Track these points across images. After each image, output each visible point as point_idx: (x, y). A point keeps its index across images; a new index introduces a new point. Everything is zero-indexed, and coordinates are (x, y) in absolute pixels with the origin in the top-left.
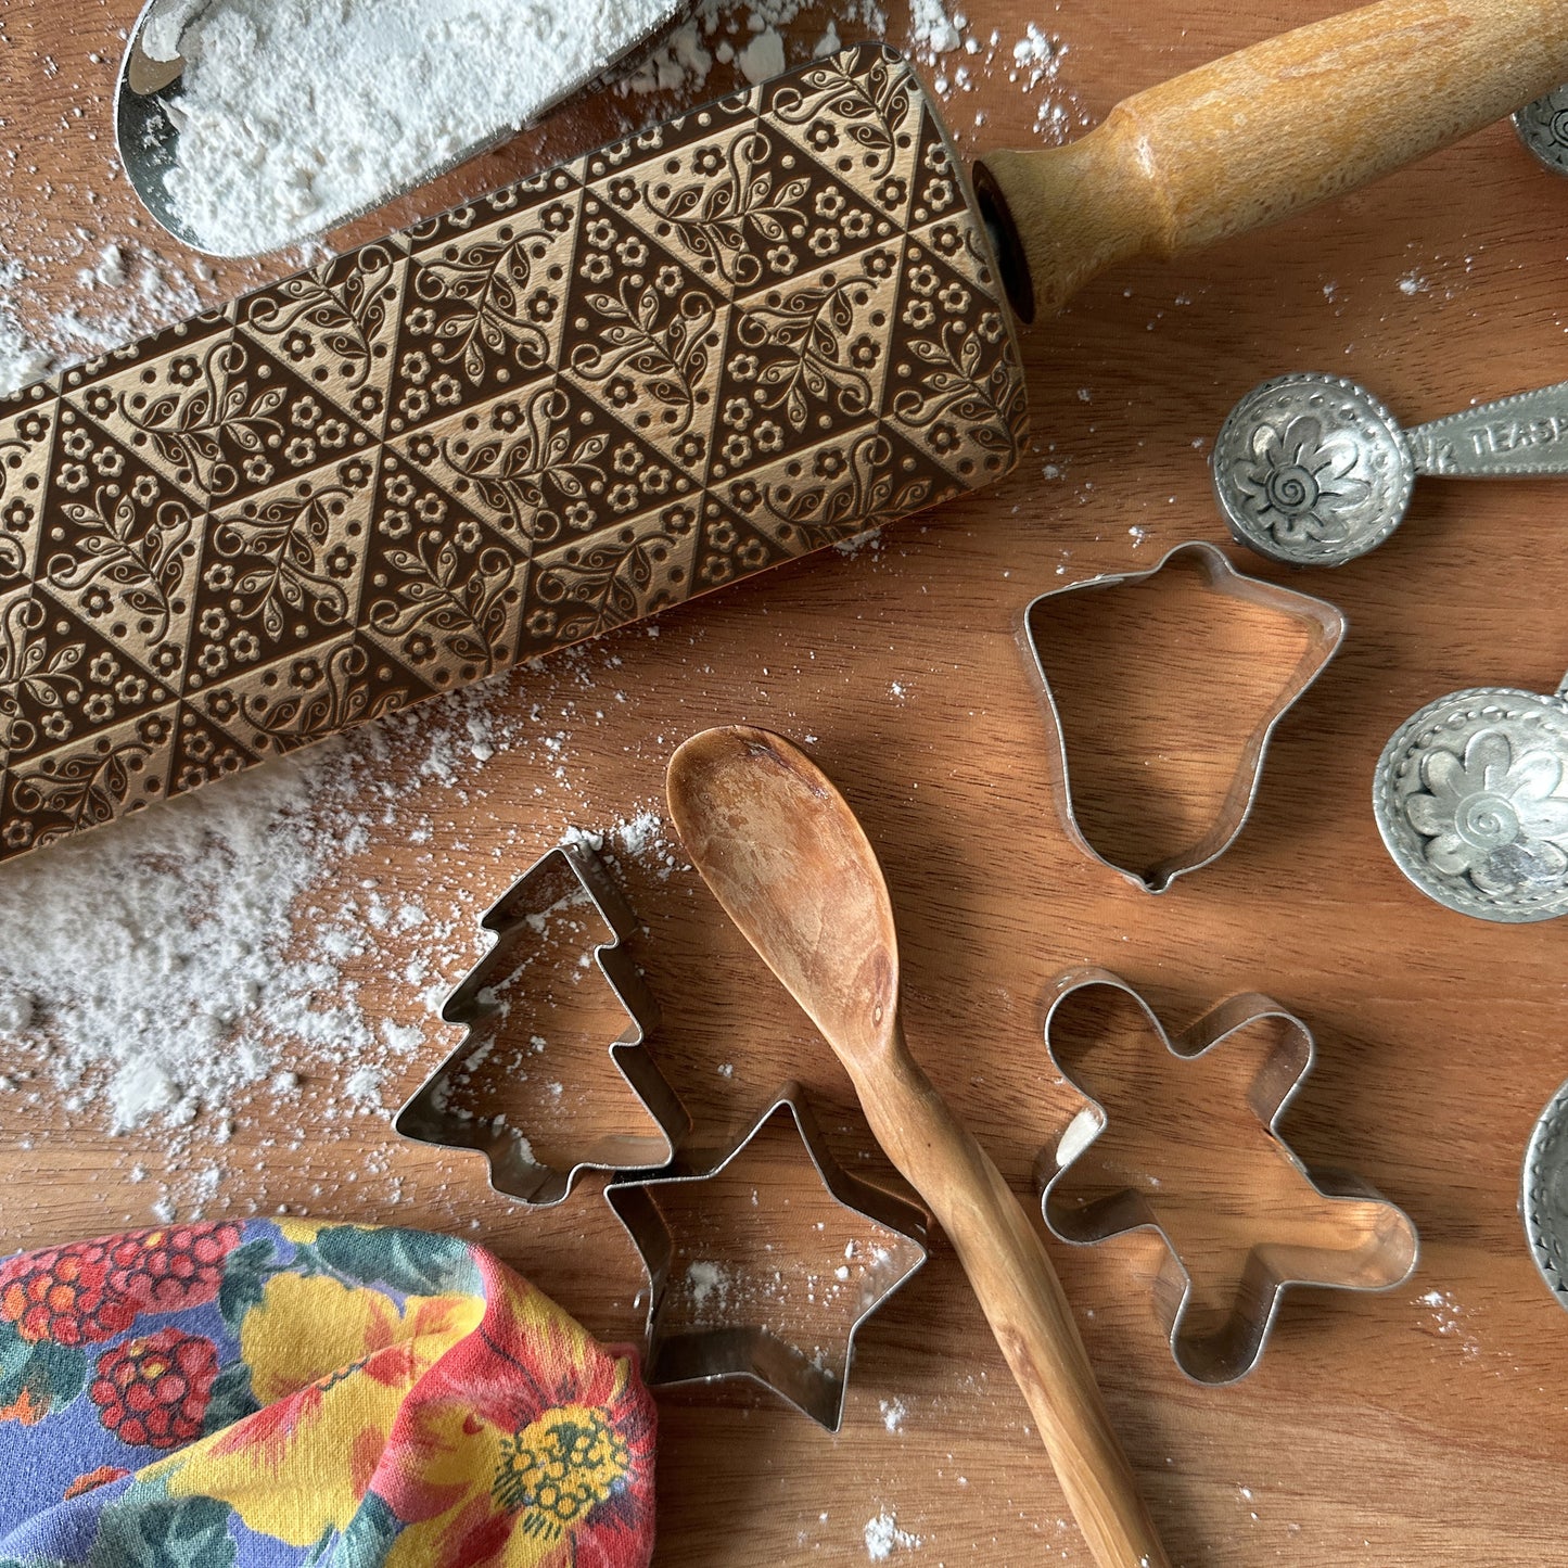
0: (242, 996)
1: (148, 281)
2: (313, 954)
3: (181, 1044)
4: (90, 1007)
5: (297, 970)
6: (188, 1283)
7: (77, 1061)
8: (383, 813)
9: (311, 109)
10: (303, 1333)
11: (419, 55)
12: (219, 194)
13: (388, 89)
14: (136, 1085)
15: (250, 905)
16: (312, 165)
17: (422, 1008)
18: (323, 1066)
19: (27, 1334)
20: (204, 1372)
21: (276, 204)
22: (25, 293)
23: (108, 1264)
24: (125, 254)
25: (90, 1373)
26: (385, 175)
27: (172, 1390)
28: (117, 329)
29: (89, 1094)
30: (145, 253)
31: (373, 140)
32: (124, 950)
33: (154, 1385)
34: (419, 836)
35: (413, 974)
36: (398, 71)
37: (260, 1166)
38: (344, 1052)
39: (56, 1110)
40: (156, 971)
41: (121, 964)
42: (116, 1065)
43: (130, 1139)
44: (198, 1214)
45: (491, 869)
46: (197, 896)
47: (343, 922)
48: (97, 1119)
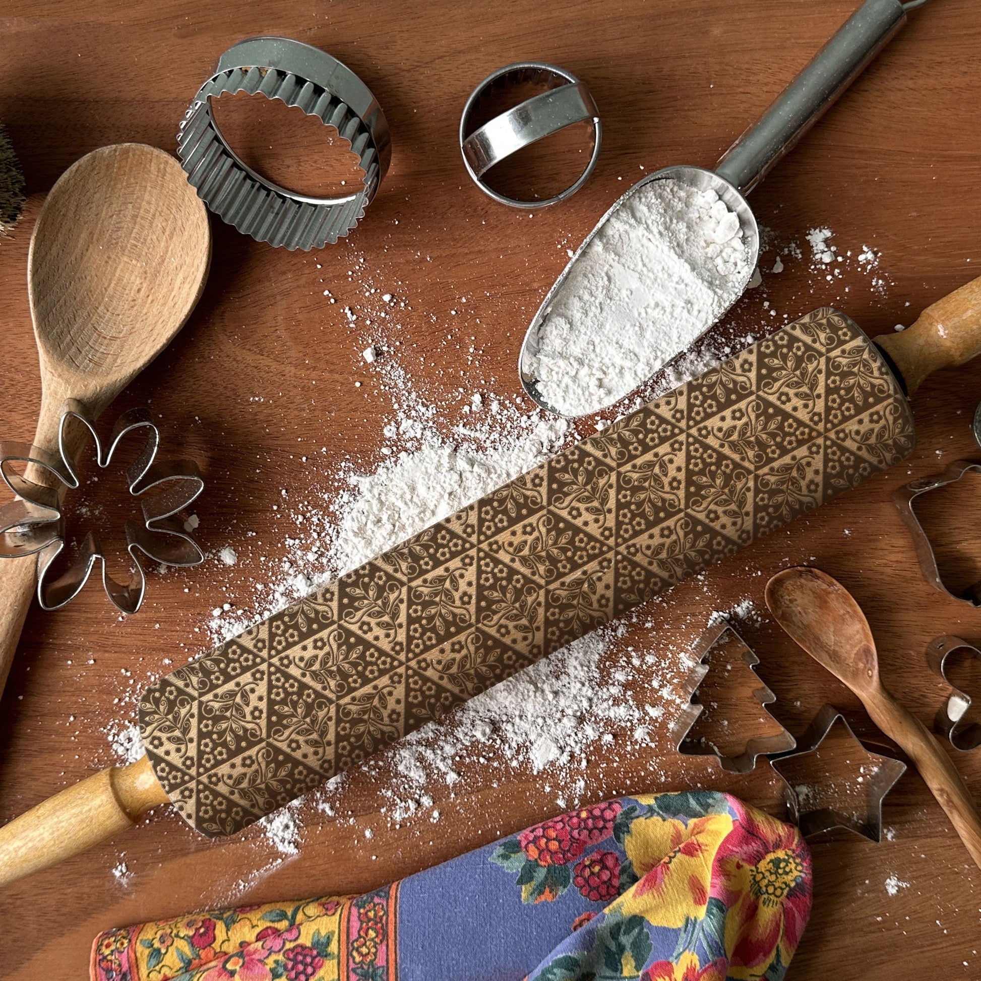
0: (585, 704)
1: (495, 407)
2: (611, 682)
3: (560, 730)
4: (517, 720)
5: (605, 690)
6: (601, 830)
7: (514, 745)
8: (632, 618)
9: (594, 350)
10: (648, 842)
11: (638, 323)
13: (627, 340)
14: (543, 750)
15: (582, 665)
16: (602, 376)
17: (662, 697)
18: (623, 729)
19: (543, 863)
20: (616, 865)
21: (591, 394)
22: (439, 419)
23: (568, 828)
24: (482, 395)
25: (572, 875)
27: (606, 876)
28: (483, 429)
29: (521, 758)
30: (492, 395)
31: (627, 363)
32: (531, 693)
33: (598, 875)
34: (649, 625)
35: (655, 684)
36: (630, 332)
37: (601, 776)
38: (631, 721)
39: (507, 767)
40: (545, 700)
41: (530, 700)
42: (531, 743)
43: (542, 774)
44: (576, 802)
45: (682, 634)
46: (556, 665)
47: (622, 666)
48: (526, 768)
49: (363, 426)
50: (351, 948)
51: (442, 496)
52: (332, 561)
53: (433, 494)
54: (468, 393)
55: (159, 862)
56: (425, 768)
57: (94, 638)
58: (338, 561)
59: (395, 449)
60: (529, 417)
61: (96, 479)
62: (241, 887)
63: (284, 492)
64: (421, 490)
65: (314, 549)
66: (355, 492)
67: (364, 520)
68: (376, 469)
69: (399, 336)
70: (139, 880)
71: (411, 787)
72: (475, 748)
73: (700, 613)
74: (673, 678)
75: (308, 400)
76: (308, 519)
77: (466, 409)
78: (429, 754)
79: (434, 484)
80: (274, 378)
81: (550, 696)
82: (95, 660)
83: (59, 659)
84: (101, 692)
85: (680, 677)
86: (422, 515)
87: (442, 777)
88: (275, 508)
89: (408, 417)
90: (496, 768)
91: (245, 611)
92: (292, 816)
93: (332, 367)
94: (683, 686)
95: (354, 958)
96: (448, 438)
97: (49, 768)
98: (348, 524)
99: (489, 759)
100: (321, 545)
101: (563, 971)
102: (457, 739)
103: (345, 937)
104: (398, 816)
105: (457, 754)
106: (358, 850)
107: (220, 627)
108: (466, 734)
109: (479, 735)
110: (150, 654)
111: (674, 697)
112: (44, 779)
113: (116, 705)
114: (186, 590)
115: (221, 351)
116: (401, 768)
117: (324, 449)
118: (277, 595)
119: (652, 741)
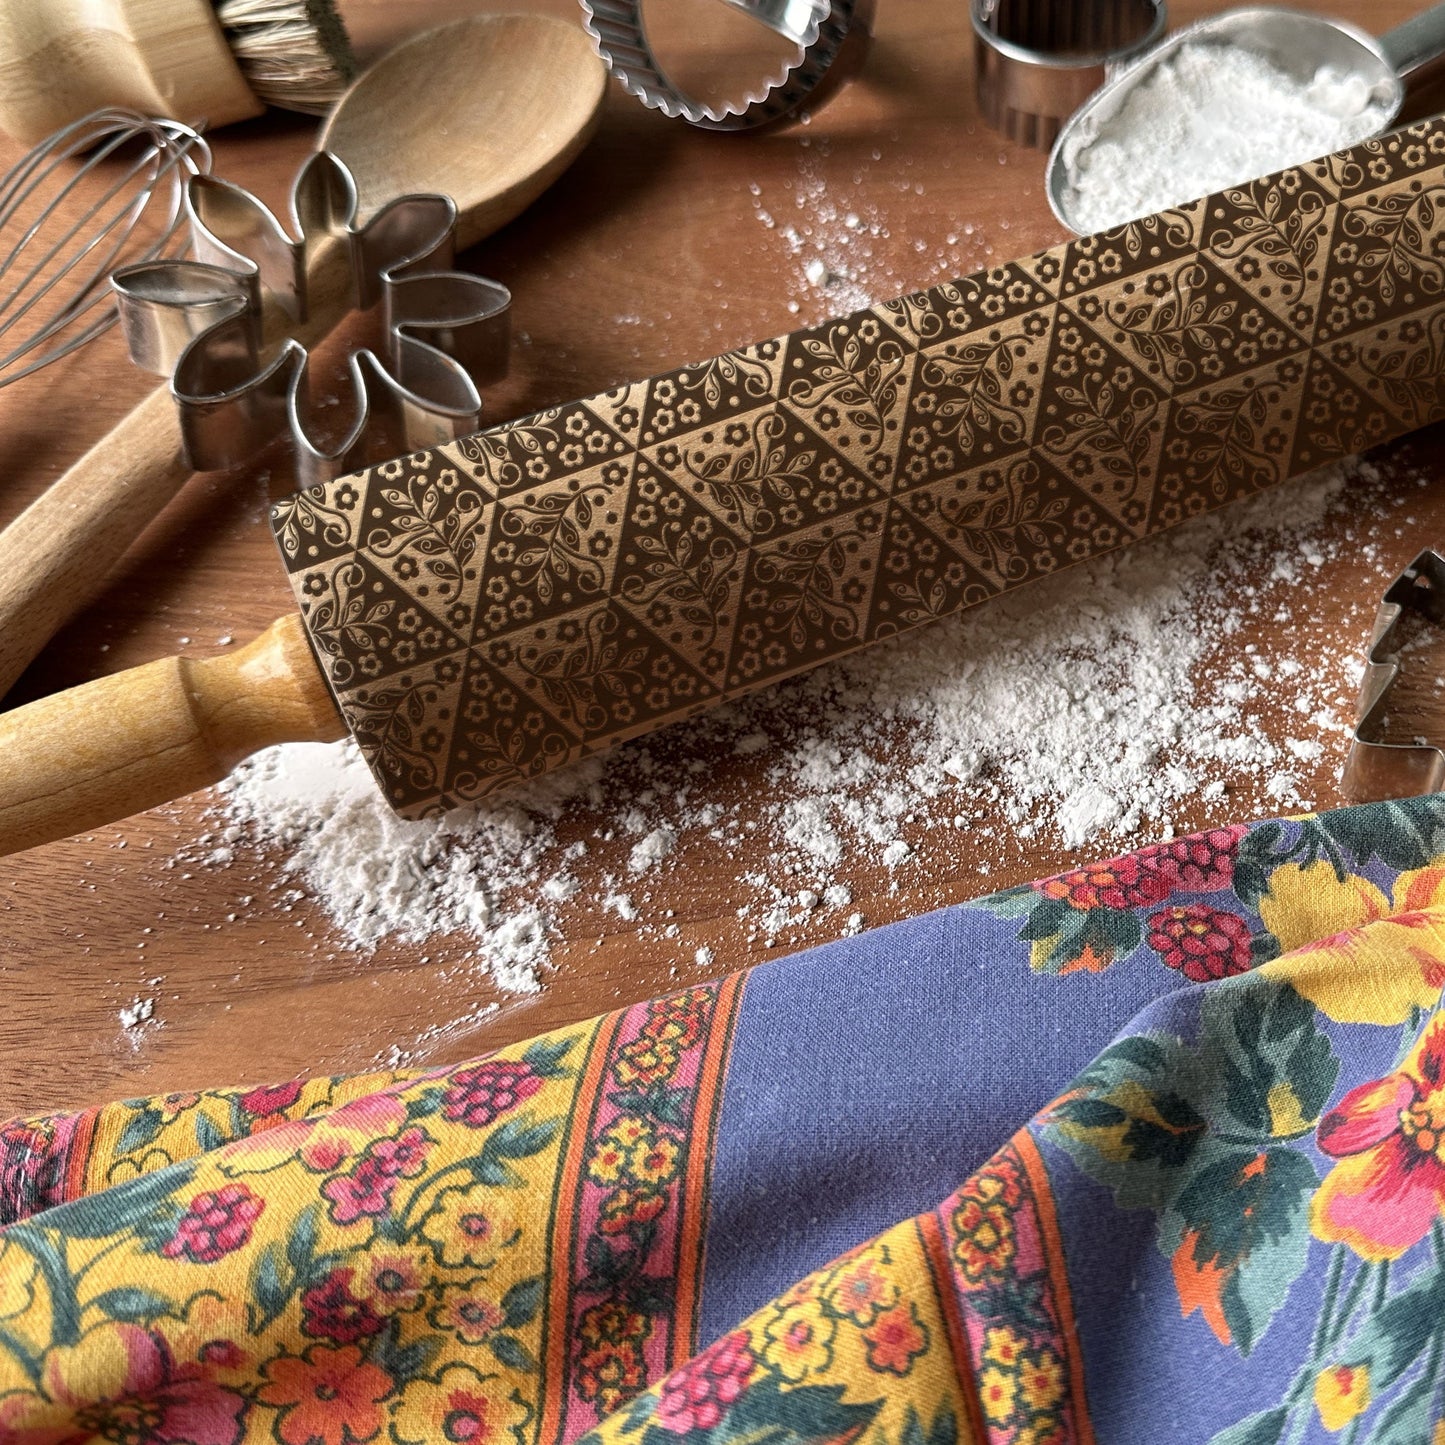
0: (1168, 734)
2: (1215, 700)
3: (1118, 775)
4: (1034, 756)
5: (1205, 713)
6: (1207, 870)
7: (1026, 798)
8: (1249, 606)
14: (1082, 808)
15: (1158, 670)
17: (1317, 727)
18: (1245, 777)
19: (1079, 905)
20: (1241, 934)
25: (1145, 929)
27: (1219, 943)
29: (1039, 822)
32: (1062, 706)
33: (1204, 938)
34: (1282, 617)
35: (1302, 706)
38: (1259, 764)
39: (1009, 839)
40: (1089, 723)
41: (1060, 718)
42: (1061, 798)
43: (1082, 853)
45: (1343, 632)
46: (1111, 673)
47: (1235, 677)
48: (1050, 841)
55: (227, 1001)
56: (840, 835)
62: (393, 1061)
70: (171, 1037)
71: (806, 869)
72: (946, 802)
74: (1334, 696)
78: (852, 811)
81: (1099, 718)
85: (1347, 696)
87: (875, 852)
90: (988, 840)
92: (544, 916)
95: (618, 1075)
99: (973, 823)
101: (1123, 1061)
102: (913, 788)
104: (772, 920)
105: (909, 812)
108: (931, 778)
111: (1340, 727)
115: (588, 270)
116: (791, 834)
119: (1304, 798)
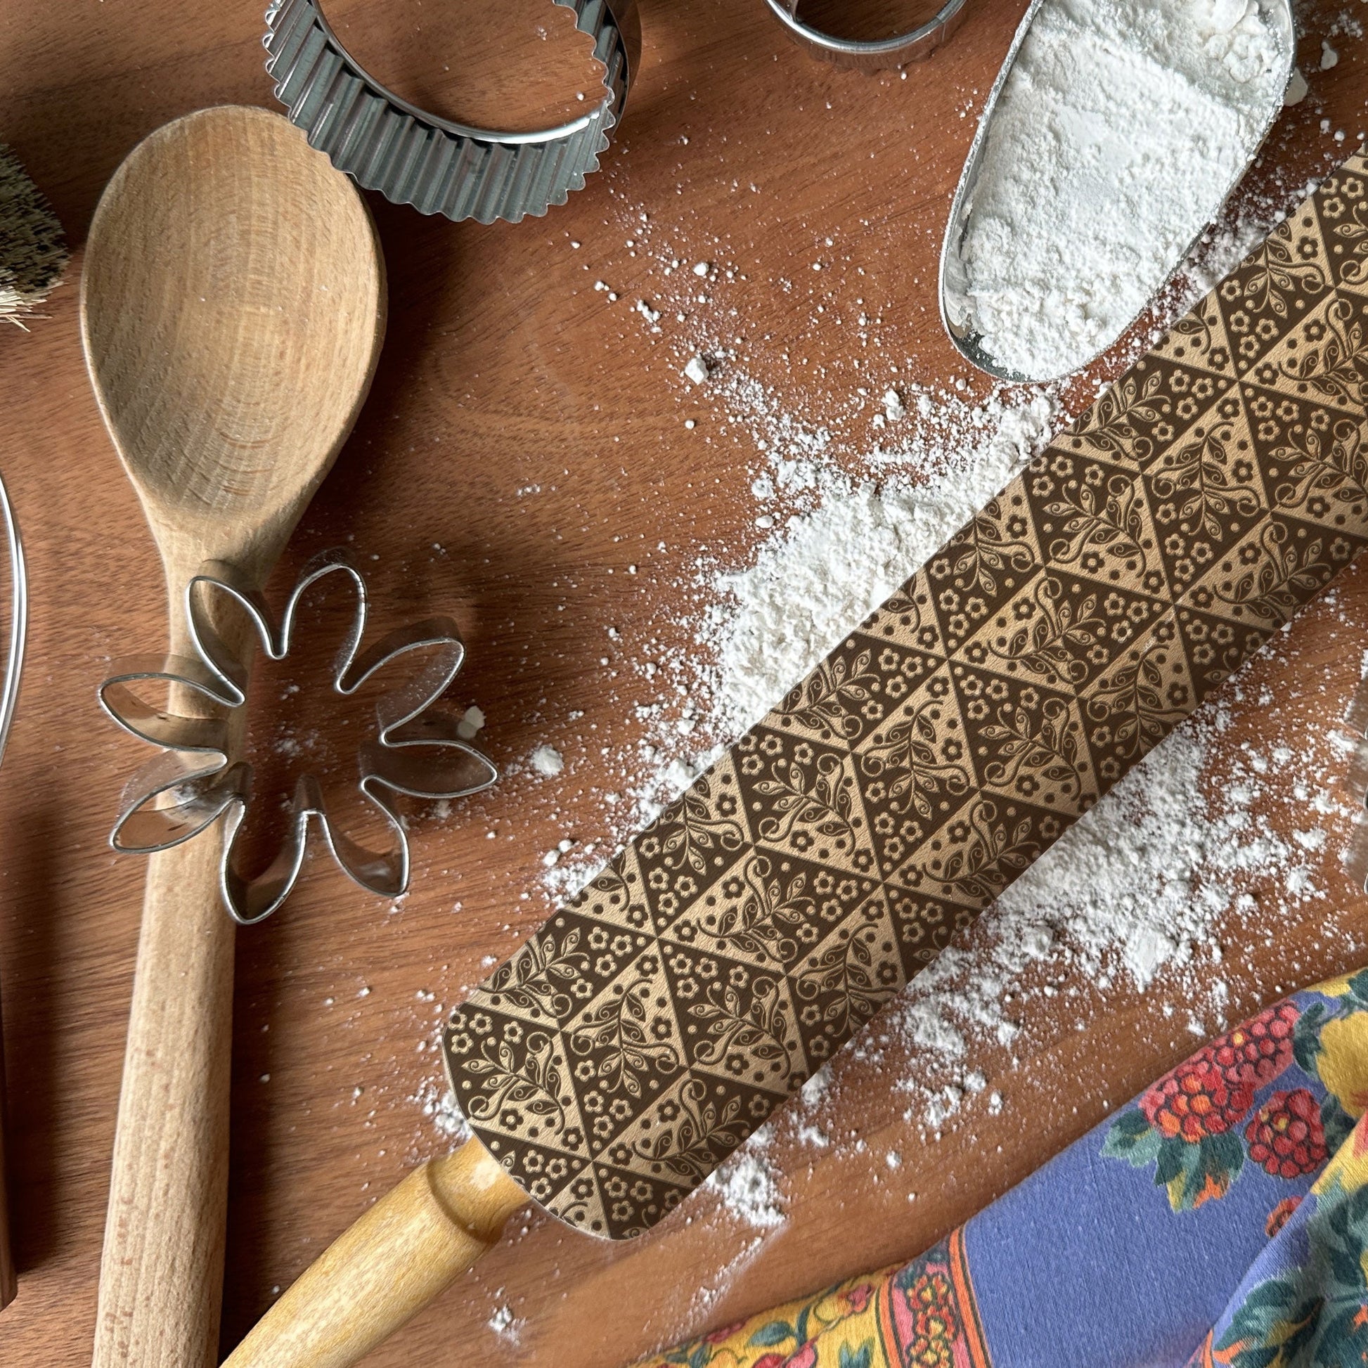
0: (1194, 856)
1: (924, 405)
2: (1226, 808)
3: (1163, 908)
4: (1090, 910)
5: (1220, 824)
6: (1273, 1058)
7: (1095, 952)
8: (1234, 695)
9: (1061, 261)
10: (1355, 1057)
11: (1122, 197)
12: (1029, 341)
13: (1111, 228)
14: (1144, 948)
15: (1173, 793)
16: (1085, 299)
17: (1316, 813)
18: (1267, 880)
19: (1191, 1138)
20: (1312, 1109)
22: (836, 448)
23: (1218, 1068)
24: (899, 392)
25: (1244, 1144)
26: (1145, 288)
27: (1300, 1131)
28: (914, 446)
29: (1111, 971)
30: (914, 387)
31: (1122, 268)
32: (1102, 860)
33: (1288, 1134)
34: (1265, 700)
35: (1300, 794)
36: (1114, 213)
37: (1250, 967)
38: (1276, 865)
39: (1093, 992)
40: (1126, 865)
41: (1102, 871)
42: (1123, 943)
43: (1154, 989)
44: (1220, 1019)
45: (1323, 701)
46: (1131, 804)
47: (1238, 779)
48: (1124, 986)
49: (716, 491)
50: (907, 1360)
51: (874, 573)
52: (721, 725)
53: (859, 572)
54: (875, 393)
55: (562, 1292)
56: (958, 1028)
57: (358, 952)
58: (731, 724)
59: (777, 515)
60: (984, 409)
61: (295, 689)
62: (706, 1299)
63: (612, 632)
64: (838, 572)
65: (687, 713)
66: (730, 602)
67: (756, 644)
68: (755, 555)
69: (738, 328)
70: (536, 1327)
71: (943, 1066)
72: (1031, 974)
73: (1344, 659)
74: (1326, 776)
75: (614, 471)
76: (663, 667)
77: (878, 420)
78: (959, 1003)
79: (856, 557)
80: (550, 448)
81: (1134, 858)
82: (370, 988)
83: (311, 1001)
84: (393, 1037)
85: (1337, 772)
86: (849, 612)
87: (991, 1036)
88: (604, 662)
89: (787, 458)
90: (1075, 999)
91: (597, 845)
92: (760, 1162)
93: (641, 407)
94: (1346, 786)
96: (860, 475)
97: (342, 1182)
98: (731, 659)
99: (1059, 987)
100: (697, 704)
102: (1000, 967)
103: (893, 1344)
104: (933, 1118)
105: (1005, 992)
106: (883, 1190)
107: (563, 882)
108: (1012, 955)
109: (1032, 951)
110: (459, 955)
111: (1336, 807)
112: (338, 1202)
113: (424, 1052)
114: (491, 835)
115: (449, 425)
116: (919, 1038)
117: (662, 545)
118: (644, 805)
119: (1318, 889)
